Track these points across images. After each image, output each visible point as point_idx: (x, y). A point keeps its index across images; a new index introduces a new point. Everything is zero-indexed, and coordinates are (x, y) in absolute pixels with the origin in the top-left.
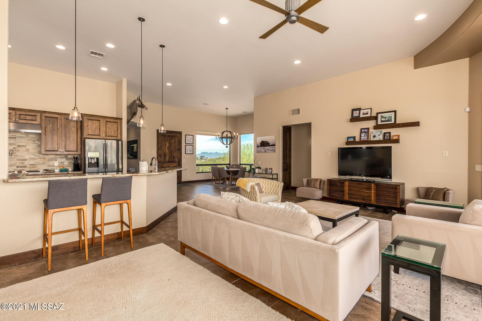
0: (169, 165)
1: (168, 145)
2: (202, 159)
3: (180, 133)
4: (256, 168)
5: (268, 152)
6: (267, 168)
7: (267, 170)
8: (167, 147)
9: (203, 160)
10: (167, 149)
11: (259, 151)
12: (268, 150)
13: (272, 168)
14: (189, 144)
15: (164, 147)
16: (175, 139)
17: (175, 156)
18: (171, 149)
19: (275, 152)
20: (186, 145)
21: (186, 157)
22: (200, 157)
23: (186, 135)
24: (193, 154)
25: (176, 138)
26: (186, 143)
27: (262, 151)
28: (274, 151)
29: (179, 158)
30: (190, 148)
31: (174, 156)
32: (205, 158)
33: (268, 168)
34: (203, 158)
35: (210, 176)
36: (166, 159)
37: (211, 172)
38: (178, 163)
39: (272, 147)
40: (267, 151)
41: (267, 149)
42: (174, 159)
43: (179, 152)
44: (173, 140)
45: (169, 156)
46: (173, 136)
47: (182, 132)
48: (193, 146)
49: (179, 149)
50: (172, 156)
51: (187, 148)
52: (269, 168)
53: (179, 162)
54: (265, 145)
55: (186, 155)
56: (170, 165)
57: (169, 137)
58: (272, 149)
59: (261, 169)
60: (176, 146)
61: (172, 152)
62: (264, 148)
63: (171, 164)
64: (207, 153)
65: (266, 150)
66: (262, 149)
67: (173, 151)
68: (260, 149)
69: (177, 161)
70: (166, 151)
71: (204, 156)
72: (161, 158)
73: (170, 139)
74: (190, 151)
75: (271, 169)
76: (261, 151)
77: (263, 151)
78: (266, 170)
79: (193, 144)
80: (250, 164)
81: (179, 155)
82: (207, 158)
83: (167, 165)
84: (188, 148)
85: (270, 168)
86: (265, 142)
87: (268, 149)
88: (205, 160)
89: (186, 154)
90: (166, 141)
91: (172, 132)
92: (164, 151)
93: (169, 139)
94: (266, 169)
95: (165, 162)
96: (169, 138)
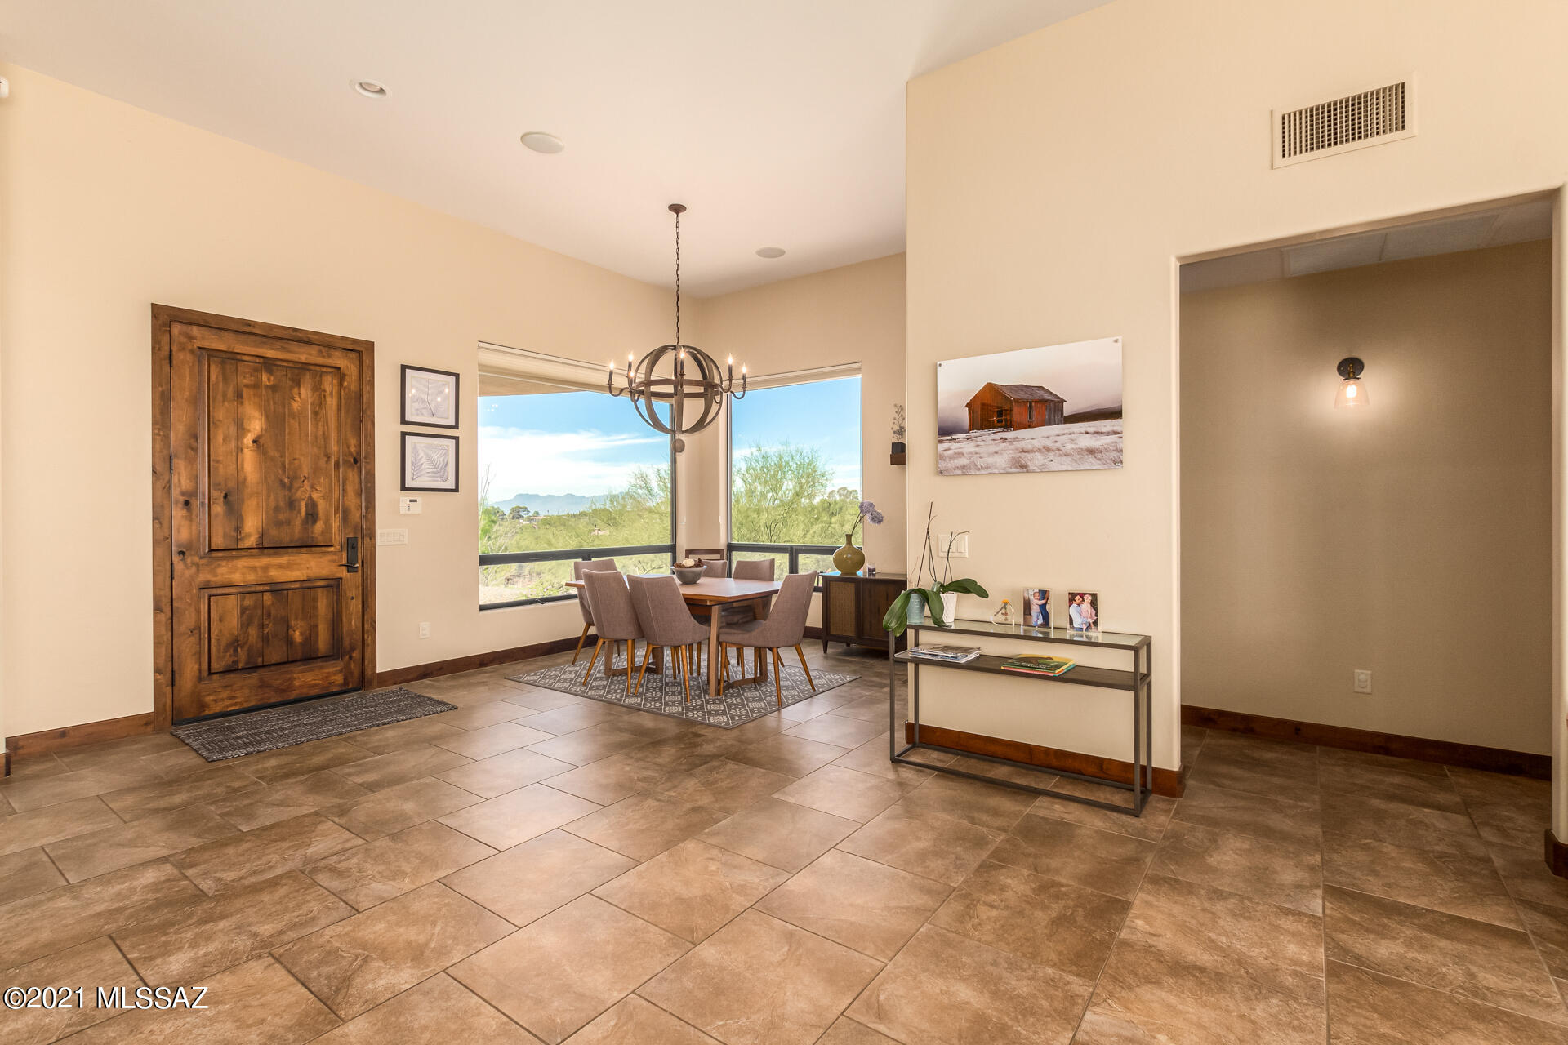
0: (266, 568)
1: (256, 425)
2: (518, 518)
3: (361, 351)
4: (945, 588)
5: (1043, 470)
6: (1044, 594)
7: (1043, 607)
8: (248, 440)
9: (521, 521)
10: (249, 458)
11: (963, 461)
12: (1048, 449)
13: (1094, 596)
14: (431, 430)
15: (220, 438)
16: (317, 388)
17: (322, 506)
18: (283, 456)
19: (1118, 462)
20: (404, 435)
21: (403, 510)
22: (513, 510)
23: (404, 368)
24: (456, 490)
25: (329, 384)
26: (403, 421)
27: (990, 460)
28: (1115, 455)
29: (356, 516)
30: (435, 456)
31: (312, 506)
32: (531, 514)
33: (1059, 587)
34: (522, 513)
35: (569, 622)
36: (238, 529)
37: (574, 597)
38: (344, 555)
39: (1091, 426)
40: (1036, 460)
41: (1037, 444)
42: (315, 521)
43: (352, 476)
44: (305, 392)
45: (273, 504)
46: (304, 367)
47: (372, 344)
48: (457, 439)
49: (356, 461)
50: (292, 504)
51: (416, 452)
52: (1072, 597)
53: (351, 545)
54: (1019, 414)
55: (406, 497)
56: (280, 566)
57: (270, 371)
58: (1087, 442)
59: (983, 593)
60: (325, 438)
61: (293, 479)
62: (1004, 440)
63: (284, 560)
64: (538, 496)
65: (1024, 451)
66: (989, 445)
67: (305, 471)
68: (968, 447)
69: (337, 538)
70: (240, 469)
71: (525, 509)
72: (190, 518)
73: (274, 388)
74: (439, 470)
75: (1088, 598)
76: (980, 463)
77: (1001, 461)
78: (1035, 610)
79: (456, 427)
80: (791, 547)
81: (352, 501)
82: (537, 513)
83: (253, 569)
84: (422, 454)
85: (1082, 595)
86: (1012, 395)
87: (1049, 443)
88: (529, 519)
89: (403, 488)
90: (239, 396)
91: (299, 341)
92: (226, 470)
93: (267, 387)
94: (1036, 603)
95: (234, 550)
96: (264, 377)
